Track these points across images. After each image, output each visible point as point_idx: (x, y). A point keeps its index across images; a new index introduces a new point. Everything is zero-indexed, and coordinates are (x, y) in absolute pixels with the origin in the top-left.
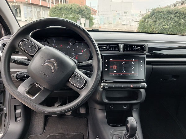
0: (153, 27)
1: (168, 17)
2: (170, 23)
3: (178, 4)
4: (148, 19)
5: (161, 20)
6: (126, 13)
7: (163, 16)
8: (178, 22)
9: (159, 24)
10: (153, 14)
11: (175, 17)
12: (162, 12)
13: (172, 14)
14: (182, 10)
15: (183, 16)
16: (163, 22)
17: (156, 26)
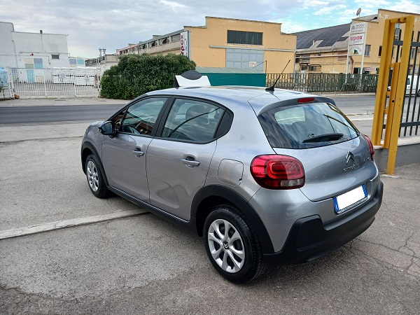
0: (129, 89)
1: (151, 70)
2: (156, 81)
3: (157, 42)
4: (117, 74)
5: (142, 76)
6: (56, 57)
7: (143, 70)
8: (168, 79)
9: (140, 83)
10: (125, 66)
11: (162, 69)
12: (138, 62)
13: (155, 65)
14: (168, 58)
15: (174, 68)
16: (145, 79)
17: (135, 86)
